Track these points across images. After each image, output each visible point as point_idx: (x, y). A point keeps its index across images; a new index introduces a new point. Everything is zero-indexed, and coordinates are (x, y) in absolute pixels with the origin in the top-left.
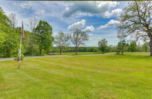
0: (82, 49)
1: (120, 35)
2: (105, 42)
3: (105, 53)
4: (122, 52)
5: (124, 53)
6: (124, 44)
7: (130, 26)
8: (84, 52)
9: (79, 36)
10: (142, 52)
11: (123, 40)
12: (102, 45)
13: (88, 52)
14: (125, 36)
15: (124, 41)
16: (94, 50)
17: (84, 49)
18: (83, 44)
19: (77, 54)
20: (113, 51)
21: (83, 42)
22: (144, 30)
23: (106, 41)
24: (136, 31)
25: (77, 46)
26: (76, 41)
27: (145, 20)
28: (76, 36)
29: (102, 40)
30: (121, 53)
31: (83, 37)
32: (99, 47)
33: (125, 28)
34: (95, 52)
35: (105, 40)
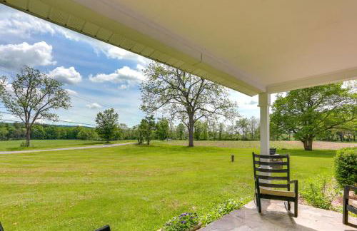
0: (42, 129)
1: (146, 105)
2: (114, 116)
3: (111, 142)
4: (148, 139)
5: (151, 142)
6: (152, 124)
7: (164, 90)
8: (48, 138)
9: (38, 92)
10: (175, 139)
11: (149, 116)
12: (104, 122)
13: (61, 138)
14: (156, 109)
15: (152, 118)
16: (79, 135)
17: (49, 132)
18: (50, 116)
19: (28, 145)
20: (126, 139)
21: (52, 111)
22: (183, 102)
23: (114, 113)
24: (172, 100)
25: (27, 121)
26: (25, 106)
27: (184, 85)
28: (25, 90)
29: (106, 112)
30: (145, 142)
31: (52, 96)
32: (97, 128)
33: (156, 92)
34: (83, 139)
35: (112, 111)
